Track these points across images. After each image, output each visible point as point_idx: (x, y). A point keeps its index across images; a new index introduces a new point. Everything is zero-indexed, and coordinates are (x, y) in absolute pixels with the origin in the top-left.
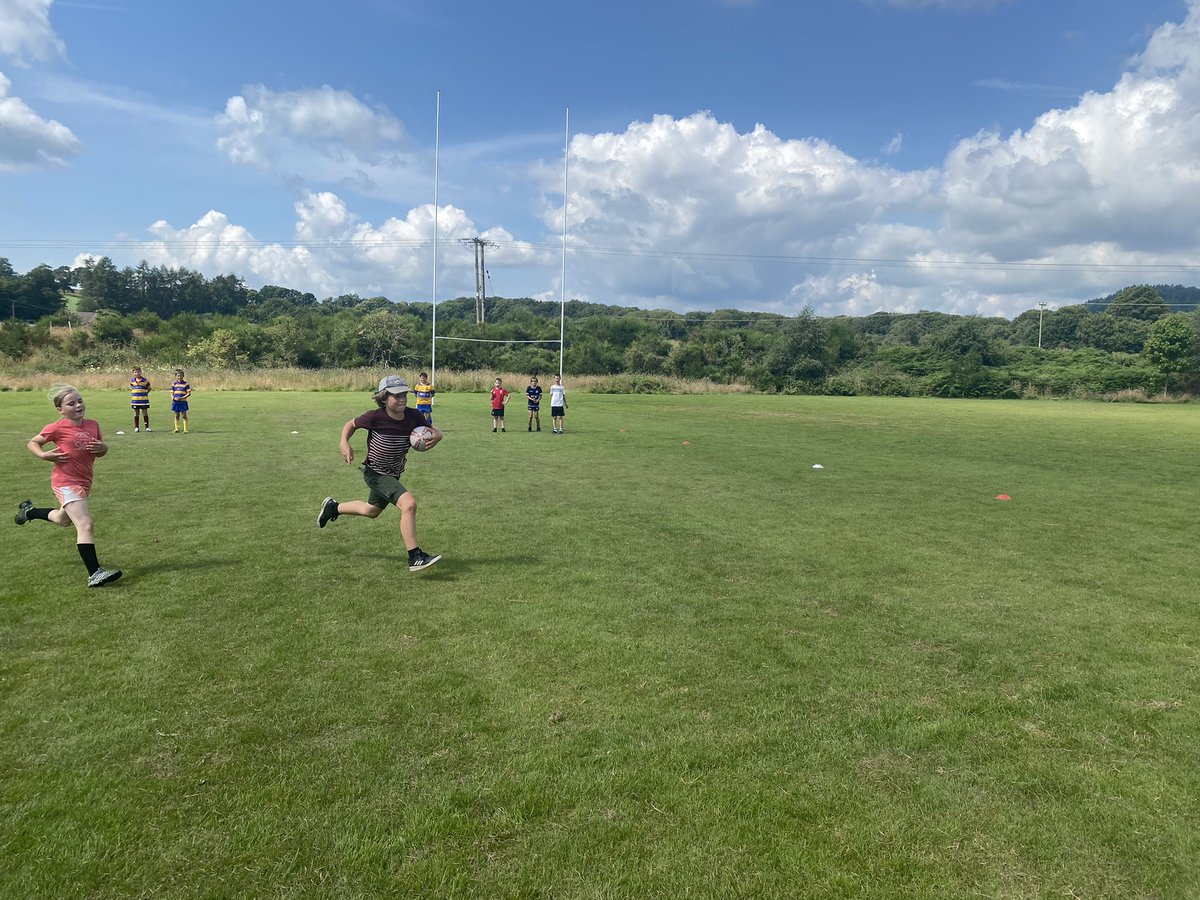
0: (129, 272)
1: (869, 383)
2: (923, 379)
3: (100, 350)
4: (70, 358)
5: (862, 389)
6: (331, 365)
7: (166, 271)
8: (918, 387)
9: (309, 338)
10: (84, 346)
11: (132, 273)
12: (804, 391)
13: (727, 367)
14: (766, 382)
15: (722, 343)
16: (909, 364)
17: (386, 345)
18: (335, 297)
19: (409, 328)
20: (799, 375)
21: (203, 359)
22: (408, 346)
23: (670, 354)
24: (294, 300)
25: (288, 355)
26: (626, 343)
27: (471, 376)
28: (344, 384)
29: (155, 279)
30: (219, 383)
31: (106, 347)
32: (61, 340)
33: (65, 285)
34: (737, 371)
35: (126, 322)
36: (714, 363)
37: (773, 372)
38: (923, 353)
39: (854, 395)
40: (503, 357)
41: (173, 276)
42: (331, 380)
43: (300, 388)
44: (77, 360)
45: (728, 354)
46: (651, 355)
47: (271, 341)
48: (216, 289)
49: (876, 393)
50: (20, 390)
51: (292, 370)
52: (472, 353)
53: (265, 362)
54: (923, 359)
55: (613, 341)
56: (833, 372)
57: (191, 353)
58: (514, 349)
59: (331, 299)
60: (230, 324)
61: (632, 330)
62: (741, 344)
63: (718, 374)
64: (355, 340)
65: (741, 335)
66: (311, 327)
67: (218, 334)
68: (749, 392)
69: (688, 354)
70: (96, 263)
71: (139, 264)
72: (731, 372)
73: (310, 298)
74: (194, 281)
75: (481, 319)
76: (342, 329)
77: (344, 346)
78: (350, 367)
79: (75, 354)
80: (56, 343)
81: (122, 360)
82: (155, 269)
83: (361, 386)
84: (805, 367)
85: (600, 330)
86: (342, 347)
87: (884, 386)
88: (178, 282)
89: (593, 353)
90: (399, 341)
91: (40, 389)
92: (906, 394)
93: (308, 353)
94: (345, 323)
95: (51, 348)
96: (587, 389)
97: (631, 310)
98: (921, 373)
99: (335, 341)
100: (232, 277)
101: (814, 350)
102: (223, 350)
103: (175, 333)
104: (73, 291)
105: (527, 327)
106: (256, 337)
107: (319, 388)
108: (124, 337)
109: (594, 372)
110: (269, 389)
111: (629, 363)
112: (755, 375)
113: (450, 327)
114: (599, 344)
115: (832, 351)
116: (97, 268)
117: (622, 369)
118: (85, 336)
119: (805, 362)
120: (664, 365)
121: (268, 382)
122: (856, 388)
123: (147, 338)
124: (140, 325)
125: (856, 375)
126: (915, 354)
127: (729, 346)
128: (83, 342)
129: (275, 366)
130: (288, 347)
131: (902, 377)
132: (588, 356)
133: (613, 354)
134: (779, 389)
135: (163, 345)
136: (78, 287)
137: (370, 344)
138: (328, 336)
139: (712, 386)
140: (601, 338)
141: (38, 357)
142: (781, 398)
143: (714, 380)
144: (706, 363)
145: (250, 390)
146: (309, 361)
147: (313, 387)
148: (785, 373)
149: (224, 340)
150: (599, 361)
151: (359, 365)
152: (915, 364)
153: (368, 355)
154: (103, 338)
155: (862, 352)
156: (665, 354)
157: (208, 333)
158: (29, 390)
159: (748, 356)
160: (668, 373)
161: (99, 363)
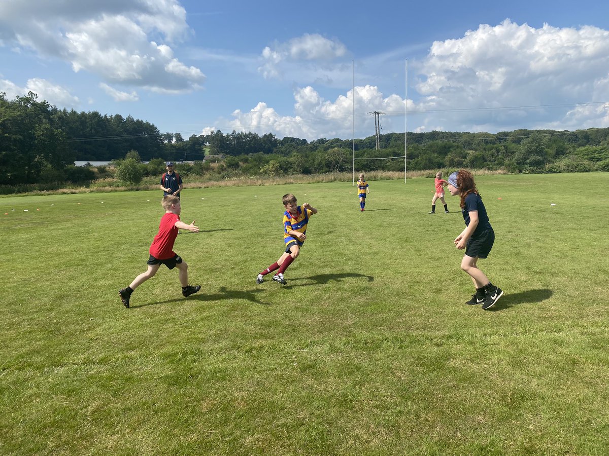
0: (228, 136)
1: (568, 166)
2: (599, 163)
3: (228, 172)
4: (218, 175)
5: (564, 170)
6: (315, 173)
7: (243, 134)
8: (595, 167)
9: (306, 162)
10: (223, 170)
11: (230, 136)
12: (533, 172)
13: (496, 162)
14: (514, 169)
15: (494, 151)
16: (593, 156)
17: (337, 162)
18: (316, 140)
19: (346, 154)
20: (531, 164)
21: (266, 173)
22: (346, 162)
23: (467, 158)
24: (297, 143)
25: (298, 169)
26: (446, 154)
27: (373, 173)
28: (320, 180)
29: (239, 138)
30: (273, 182)
31: (230, 170)
32: (214, 168)
33: (203, 143)
34: (501, 164)
35: (237, 159)
36: (490, 161)
37: (518, 164)
38: (601, 150)
39: (560, 172)
40: (388, 164)
41: (246, 136)
42: (315, 178)
43: (304, 182)
44: (221, 176)
45: (497, 156)
46: (458, 159)
47: (291, 164)
48: (264, 141)
49: (572, 171)
50: (205, 188)
51: (300, 175)
52: (374, 164)
53: (289, 173)
54: (601, 153)
55: (440, 153)
56: (549, 162)
57: (262, 171)
58: (393, 160)
59: (314, 141)
60: (276, 158)
61: (450, 147)
62: (504, 151)
63: (491, 166)
64: (324, 161)
65: (504, 146)
66: (307, 157)
67: (272, 162)
68: (505, 174)
69: (476, 157)
70: (215, 133)
71: (232, 131)
72: (497, 164)
73: (304, 141)
74: (254, 137)
75: (378, 148)
76: (319, 156)
77: (320, 164)
78: (323, 173)
79: (219, 173)
80: (213, 169)
81: (236, 175)
82: (239, 134)
83: (327, 180)
84: (534, 160)
85: (434, 149)
86: (319, 164)
87: (576, 167)
88: (248, 139)
89: (430, 159)
90: (343, 160)
91: (211, 187)
92: (589, 171)
93: (306, 168)
94: (320, 154)
95: (211, 171)
96: (425, 177)
97: (465, 134)
98: (599, 160)
99: (317, 162)
100: (271, 134)
101: (540, 152)
102: (274, 169)
103: (255, 163)
104: (206, 145)
105: (399, 150)
106: (285, 162)
107: (311, 182)
108: (235, 166)
109: (430, 168)
110: (292, 183)
111: (447, 163)
112: (509, 165)
113: (364, 152)
114: (433, 155)
115: (552, 151)
116: (215, 135)
117: (444, 166)
118: (223, 166)
119: (533, 158)
120: (465, 163)
121: (292, 180)
122: (560, 169)
123: (245, 165)
124: (241, 160)
125: (562, 163)
126: (596, 151)
127: (498, 152)
128: (222, 169)
129: (293, 174)
130: (298, 166)
131: (586, 162)
132: (427, 161)
133: (440, 160)
134: (521, 171)
135: (251, 168)
136: (208, 144)
137: (330, 162)
138: (314, 160)
139: (486, 172)
140: (434, 152)
141: (207, 175)
142: (521, 176)
143: (489, 169)
144: (486, 161)
145: (285, 184)
146: (306, 171)
147: (308, 182)
148: (524, 164)
149: (274, 165)
150: (432, 163)
151: (326, 172)
152: (596, 155)
153: (330, 168)
154: (229, 167)
155: (568, 151)
156: (465, 157)
157: (267, 162)
158: (208, 188)
159: (508, 156)
160: (466, 167)
161: (228, 176)
